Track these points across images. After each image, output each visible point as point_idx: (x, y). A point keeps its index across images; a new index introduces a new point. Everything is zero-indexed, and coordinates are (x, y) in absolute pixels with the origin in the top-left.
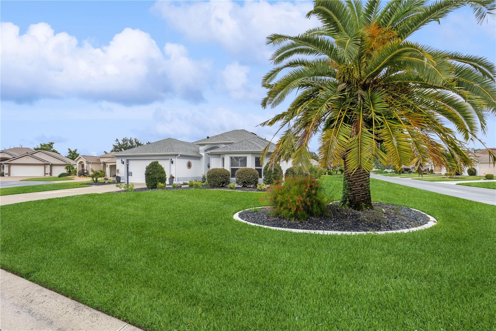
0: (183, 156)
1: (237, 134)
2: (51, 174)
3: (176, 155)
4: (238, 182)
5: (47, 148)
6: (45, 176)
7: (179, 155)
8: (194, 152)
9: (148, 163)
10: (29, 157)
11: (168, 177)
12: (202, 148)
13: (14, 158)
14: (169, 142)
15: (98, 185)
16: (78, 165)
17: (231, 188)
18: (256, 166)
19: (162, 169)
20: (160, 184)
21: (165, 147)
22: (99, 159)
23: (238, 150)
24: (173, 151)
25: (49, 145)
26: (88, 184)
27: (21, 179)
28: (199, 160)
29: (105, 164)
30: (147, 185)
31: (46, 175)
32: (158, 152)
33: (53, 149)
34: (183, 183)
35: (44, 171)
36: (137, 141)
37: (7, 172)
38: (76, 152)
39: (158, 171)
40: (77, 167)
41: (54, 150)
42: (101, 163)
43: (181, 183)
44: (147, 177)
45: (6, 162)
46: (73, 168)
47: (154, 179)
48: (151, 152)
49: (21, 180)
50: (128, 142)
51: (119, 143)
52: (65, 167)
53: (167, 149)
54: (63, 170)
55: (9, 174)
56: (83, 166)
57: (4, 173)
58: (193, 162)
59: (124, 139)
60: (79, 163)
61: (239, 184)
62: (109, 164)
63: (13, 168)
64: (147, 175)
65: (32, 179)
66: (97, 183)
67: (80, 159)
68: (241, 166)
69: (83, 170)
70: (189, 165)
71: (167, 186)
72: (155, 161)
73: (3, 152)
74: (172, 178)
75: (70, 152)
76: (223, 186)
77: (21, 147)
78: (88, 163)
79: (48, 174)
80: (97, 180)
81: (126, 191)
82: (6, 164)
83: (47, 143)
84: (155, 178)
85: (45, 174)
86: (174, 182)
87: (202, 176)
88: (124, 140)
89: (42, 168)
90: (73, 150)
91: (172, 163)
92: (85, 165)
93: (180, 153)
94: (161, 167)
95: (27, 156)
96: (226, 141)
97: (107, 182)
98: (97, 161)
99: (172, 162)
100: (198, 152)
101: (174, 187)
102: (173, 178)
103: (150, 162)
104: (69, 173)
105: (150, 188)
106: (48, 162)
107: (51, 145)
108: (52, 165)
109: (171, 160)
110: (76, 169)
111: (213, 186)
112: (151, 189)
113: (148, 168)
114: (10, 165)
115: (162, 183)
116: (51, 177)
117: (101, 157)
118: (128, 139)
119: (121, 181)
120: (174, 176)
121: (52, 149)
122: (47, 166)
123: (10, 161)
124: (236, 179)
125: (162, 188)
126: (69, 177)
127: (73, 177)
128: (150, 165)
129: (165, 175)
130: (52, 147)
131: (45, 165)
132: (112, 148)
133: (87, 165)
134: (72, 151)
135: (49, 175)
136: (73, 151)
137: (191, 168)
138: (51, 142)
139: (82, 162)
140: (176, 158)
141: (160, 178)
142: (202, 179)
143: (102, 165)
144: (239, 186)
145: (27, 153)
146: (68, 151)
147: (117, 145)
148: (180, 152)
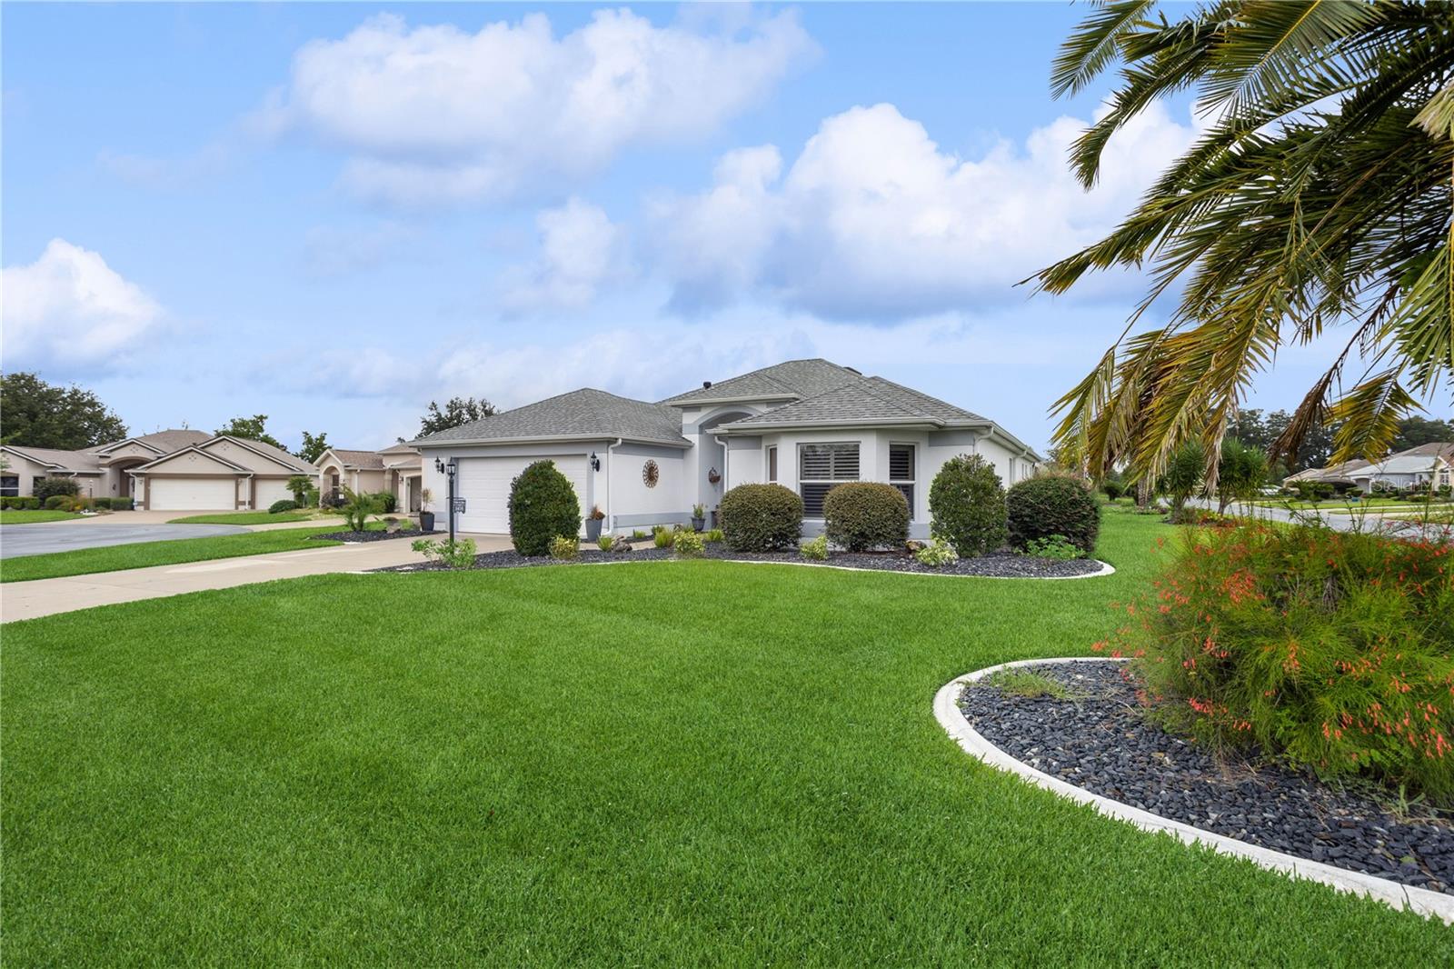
0: (631, 446)
1: (799, 373)
2: (252, 503)
3: (610, 442)
4: (832, 535)
5: (247, 431)
6: (237, 508)
7: (620, 441)
8: (665, 433)
9: (518, 469)
10: (196, 455)
11: (584, 513)
12: (690, 419)
13: (159, 458)
14: (584, 402)
15: (365, 540)
16: (321, 476)
17: (815, 557)
18: (893, 476)
19: (567, 486)
20: (560, 541)
21: (572, 415)
22: (381, 461)
23: (828, 421)
24: (599, 429)
25: (253, 422)
26: (336, 537)
27: (171, 519)
28: (682, 457)
29: (395, 473)
30: (515, 543)
31: (241, 508)
32: (552, 433)
33: (264, 433)
34: (631, 534)
35: (234, 497)
36: (487, 408)
37: (142, 499)
38: (324, 442)
39: (552, 497)
40: (320, 484)
41: (267, 436)
42: (384, 472)
43: (628, 533)
44: (517, 517)
45: (140, 470)
46: (309, 487)
47: (538, 521)
48: (528, 434)
49: (170, 522)
50: (464, 411)
51: (439, 414)
52: (286, 483)
53: (579, 422)
54: (283, 493)
55: (146, 504)
56: (336, 479)
57: (133, 501)
58: (662, 463)
59: (452, 402)
60: (325, 473)
61: (839, 543)
62: (406, 475)
63: (156, 486)
64: (517, 507)
65: (201, 517)
66: (362, 534)
67: (329, 460)
68: (837, 476)
69: (336, 492)
70: (651, 475)
71: (583, 547)
72: (544, 459)
73: (133, 443)
74: (597, 517)
75: (309, 441)
76: (775, 549)
77: (184, 429)
78: (350, 472)
79: (244, 503)
80: (361, 524)
81: (444, 566)
82: (139, 475)
83: (248, 417)
84: (543, 520)
85: (238, 503)
86: (605, 533)
87: (692, 511)
88: (453, 406)
89: (229, 487)
90: (315, 435)
91: (598, 470)
92: (342, 476)
93: (622, 435)
94: (563, 479)
95: (193, 453)
96: (771, 392)
97: (391, 530)
98: (373, 465)
99: (597, 466)
100: (678, 432)
101: (604, 550)
102: (601, 516)
103: (526, 464)
104: (300, 502)
105: (524, 555)
106: (244, 469)
107: (258, 423)
108: (255, 479)
109: (594, 457)
110: (319, 488)
111: (743, 549)
112: (530, 556)
113: (518, 486)
114: (148, 478)
115: (564, 537)
116: (253, 511)
117: (385, 455)
118: (463, 404)
119: (437, 527)
120: (602, 510)
121: (261, 435)
122: (243, 480)
123: (149, 467)
124: (827, 524)
125: (567, 555)
126: (298, 511)
127: (309, 511)
128: (526, 473)
129: (578, 510)
130: (261, 428)
131: (237, 478)
132: (419, 428)
133: (348, 476)
134: (314, 438)
135: (247, 507)
136: (317, 439)
137: (658, 483)
138: (259, 415)
139: (333, 469)
140: (611, 452)
141: (559, 519)
142: (693, 520)
143: (388, 477)
144: (838, 548)
145: (194, 444)
146: (303, 439)
147: (434, 419)
148: (620, 430)
